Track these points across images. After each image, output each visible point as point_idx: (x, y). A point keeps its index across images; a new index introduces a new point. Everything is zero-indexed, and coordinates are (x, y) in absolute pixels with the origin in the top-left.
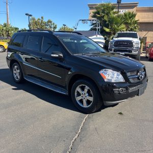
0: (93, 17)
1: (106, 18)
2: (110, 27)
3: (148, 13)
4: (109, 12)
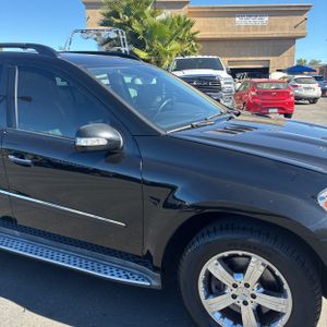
0: (102, 25)
1: (136, 26)
2: (147, 47)
3: (210, 19)
4: (142, 13)
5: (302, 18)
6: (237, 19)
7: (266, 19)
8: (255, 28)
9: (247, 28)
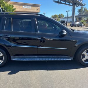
5: (39, 8)
6: (23, 6)
7: (30, 7)
8: (28, 9)
9: (26, 9)
